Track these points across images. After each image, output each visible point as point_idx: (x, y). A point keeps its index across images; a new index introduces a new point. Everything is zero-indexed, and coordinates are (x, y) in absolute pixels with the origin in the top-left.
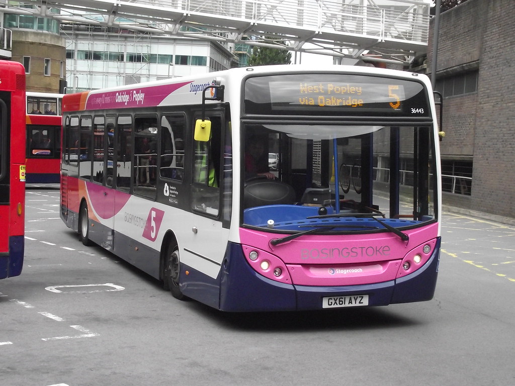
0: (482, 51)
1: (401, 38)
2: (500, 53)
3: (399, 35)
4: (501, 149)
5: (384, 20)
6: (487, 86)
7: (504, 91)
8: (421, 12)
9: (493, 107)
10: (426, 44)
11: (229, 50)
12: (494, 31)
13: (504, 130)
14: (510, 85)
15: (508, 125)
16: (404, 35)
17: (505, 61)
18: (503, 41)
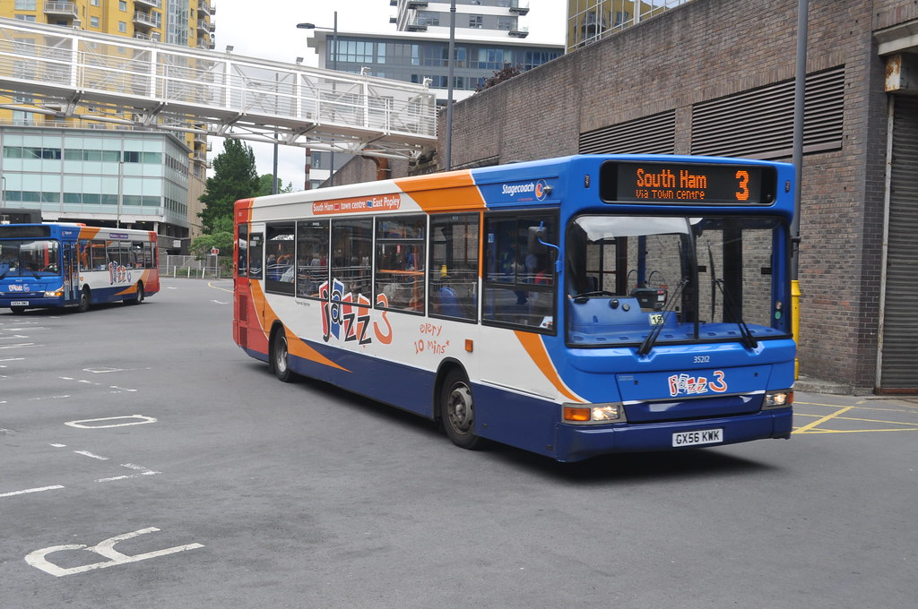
0: (501, 145)
1: (407, 131)
3: (404, 127)
5: (389, 111)
8: (426, 102)
10: (435, 138)
11: (186, 144)
12: (514, 124)
16: (409, 128)
18: (526, 135)
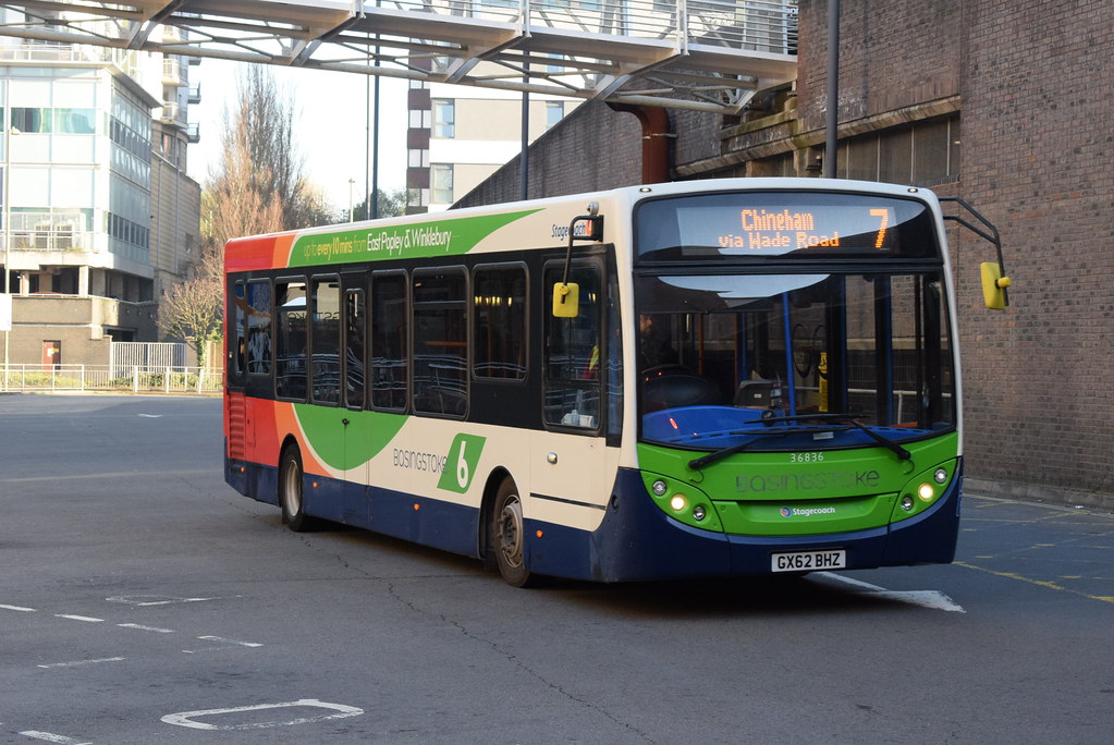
0: (966, 70)
1: (716, 43)
2: (1021, 77)
3: (711, 34)
4: (1042, 318)
6: (988, 160)
7: (1040, 172)
9: (1011, 211)
10: (789, 59)
12: (999, 21)
13: (1045, 267)
14: (1058, 154)
15: (1057, 254)
16: (723, 35)
17: (1040, 97)
18: (1030, 45)
